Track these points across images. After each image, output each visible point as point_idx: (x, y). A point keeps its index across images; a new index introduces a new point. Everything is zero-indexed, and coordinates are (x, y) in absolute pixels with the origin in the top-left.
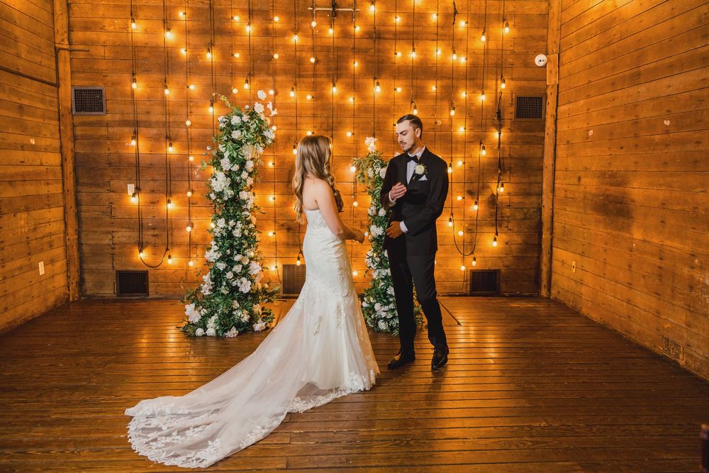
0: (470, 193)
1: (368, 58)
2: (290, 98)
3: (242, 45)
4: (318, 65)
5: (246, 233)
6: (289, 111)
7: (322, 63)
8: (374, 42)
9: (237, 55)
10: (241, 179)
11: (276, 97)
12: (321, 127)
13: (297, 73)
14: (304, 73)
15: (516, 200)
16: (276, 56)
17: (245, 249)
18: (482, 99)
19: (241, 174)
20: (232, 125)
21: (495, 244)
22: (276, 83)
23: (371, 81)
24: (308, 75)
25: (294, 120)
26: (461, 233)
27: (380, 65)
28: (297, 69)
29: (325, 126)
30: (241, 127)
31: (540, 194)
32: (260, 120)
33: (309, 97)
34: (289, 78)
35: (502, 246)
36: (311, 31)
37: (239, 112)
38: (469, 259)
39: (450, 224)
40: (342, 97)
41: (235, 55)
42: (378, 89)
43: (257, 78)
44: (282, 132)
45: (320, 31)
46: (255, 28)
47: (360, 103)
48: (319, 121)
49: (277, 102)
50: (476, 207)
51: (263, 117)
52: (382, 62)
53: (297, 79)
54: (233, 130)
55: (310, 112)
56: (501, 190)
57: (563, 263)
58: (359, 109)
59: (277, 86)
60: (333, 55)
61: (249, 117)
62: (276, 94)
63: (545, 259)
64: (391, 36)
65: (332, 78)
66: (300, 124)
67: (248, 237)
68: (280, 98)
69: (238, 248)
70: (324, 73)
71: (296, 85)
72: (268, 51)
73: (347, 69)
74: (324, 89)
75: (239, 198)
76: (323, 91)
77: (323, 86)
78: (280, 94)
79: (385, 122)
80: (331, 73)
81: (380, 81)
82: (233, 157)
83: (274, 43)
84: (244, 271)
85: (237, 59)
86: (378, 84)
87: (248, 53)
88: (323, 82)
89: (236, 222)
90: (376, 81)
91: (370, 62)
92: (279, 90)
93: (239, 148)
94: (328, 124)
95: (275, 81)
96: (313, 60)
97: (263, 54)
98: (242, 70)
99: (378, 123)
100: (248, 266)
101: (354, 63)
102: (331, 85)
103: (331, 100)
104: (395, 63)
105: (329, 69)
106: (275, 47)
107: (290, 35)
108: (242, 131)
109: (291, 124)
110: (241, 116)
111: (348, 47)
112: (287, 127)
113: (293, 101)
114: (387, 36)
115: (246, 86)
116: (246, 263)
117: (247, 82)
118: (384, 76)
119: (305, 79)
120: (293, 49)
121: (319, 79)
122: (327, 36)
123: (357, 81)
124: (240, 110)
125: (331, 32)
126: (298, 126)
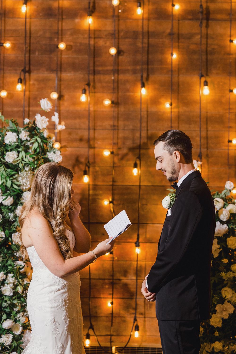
1: (193, 47)
2: (81, 103)
3: (15, 31)
4: (120, 57)
5: (20, 289)
6: (77, 121)
7: (125, 55)
8: (201, 25)
9: (7, 45)
10: (15, 216)
11: (61, 102)
12: (124, 144)
13: (92, 68)
14: (100, 68)
16: (62, 46)
17: (18, 312)
19: (15, 209)
20: (6, 145)
22: (62, 82)
23: (195, 79)
24: (107, 71)
25: (85, 134)
27: (209, 57)
28: (92, 64)
29: (129, 143)
30: (18, 147)
32: (43, 138)
33: (107, 102)
34: (79, 75)
36: (111, 10)
37: (15, 127)
40: (155, 101)
41: (4, 45)
42: (206, 91)
43: (34, 75)
44: (69, 150)
45: (123, 11)
46: (34, 7)
47: (181, 110)
48: (121, 135)
49: (62, 108)
51: (46, 134)
52: (213, 53)
53: (91, 77)
54: (7, 151)
55: (108, 123)
58: (179, 118)
59: (62, 87)
60: (143, 43)
61: (28, 133)
62: (60, 97)
64: (224, 16)
65: (139, 75)
66: (94, 139)
67: (22, 297)
68: (66, 104)
69: (8, 310)
70: (129, 68)
71: (88, 85)
72: (51, 39)
73: (162, 62)
74: (128, 90)
75: (12, 242)
76: (128, 94)
77: (128, 86)
78: (66, 97)
79: (217, 137)
80: (138, 67)
81: (209, 80)
82: (6, 186)
83: (60, 28)
84: (15, 343)
85: (7, 49)
86: (206, 84)
87: (22, 41)
88: (127, 81)
89: (6, 274)
90: (203, 79)
91: (194, 52)
92: (64, 92)
93: (14, 175)
94: (133, 140)
95: (60, 80)
96: (113, 51)
97: (44, 42)
98: (13, 64)
99: (207, 138)
100: (20, 336)
101: (172, 55)
102: (140, 85)
103: (139, 106)
104: (230, 54)
105: (135, 63)
106: (60, 32)
107: (82, 17)
108: (19, 152)
109: (81, 140)
110: (18, 132)
111: (164, 32)
112: (76, 144)
113: (84, 107)
114: (219, 16)
115: (19, 87)
116: (18, 333)
117: (20, 81)
118: (214, 71)
119: (102, 77)
120: (86, 36)
122: (134, 17)
123: (175, 79)
124: (16, 124)
125: (139, 11)
126: (92, 143)
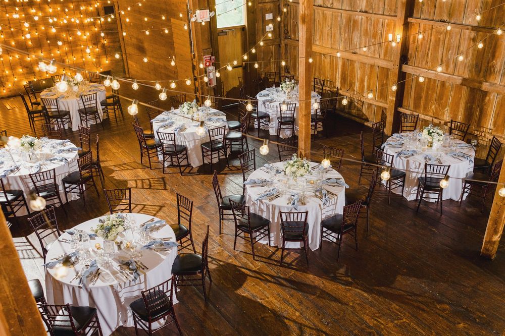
0: (94, 44)
15: (111, 44)
18: (91, 9)
21: (107, 62)
26: (94, 60)
31: (119, 42)
35: (110, 61)
38: (99, 68)
39: (90, 57)
50: (98, 49)
56: (105, 42)
57: (131, 65)
63: (125, 64)
121: (25, 7)
